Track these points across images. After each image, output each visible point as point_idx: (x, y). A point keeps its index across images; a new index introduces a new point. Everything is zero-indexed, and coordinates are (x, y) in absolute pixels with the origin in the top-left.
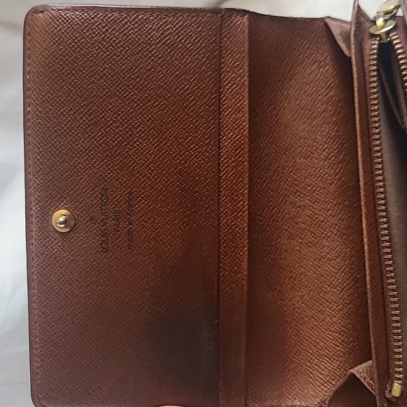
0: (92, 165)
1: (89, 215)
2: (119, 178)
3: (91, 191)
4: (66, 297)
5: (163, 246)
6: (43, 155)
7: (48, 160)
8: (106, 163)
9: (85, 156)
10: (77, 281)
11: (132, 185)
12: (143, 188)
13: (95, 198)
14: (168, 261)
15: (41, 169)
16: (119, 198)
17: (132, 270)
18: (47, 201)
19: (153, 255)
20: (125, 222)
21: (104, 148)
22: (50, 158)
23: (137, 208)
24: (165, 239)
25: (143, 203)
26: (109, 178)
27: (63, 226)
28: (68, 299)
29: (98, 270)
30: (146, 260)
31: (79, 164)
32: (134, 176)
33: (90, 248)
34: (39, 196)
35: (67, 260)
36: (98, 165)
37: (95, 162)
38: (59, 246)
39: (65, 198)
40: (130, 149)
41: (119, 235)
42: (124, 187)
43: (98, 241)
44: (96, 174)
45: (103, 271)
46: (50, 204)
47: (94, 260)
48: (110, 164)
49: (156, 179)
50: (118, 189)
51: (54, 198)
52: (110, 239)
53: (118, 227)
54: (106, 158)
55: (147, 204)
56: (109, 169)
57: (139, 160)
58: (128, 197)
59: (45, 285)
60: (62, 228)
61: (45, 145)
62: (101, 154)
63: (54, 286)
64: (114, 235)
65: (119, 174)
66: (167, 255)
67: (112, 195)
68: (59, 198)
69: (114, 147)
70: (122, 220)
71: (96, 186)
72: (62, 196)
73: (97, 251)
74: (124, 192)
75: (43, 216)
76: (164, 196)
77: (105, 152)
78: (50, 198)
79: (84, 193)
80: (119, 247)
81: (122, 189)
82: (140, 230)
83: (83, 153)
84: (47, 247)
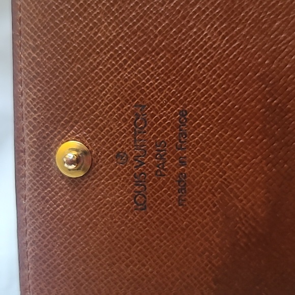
0: (121, 66)
1: (115, 149)
2: (164, 88)
3: (119, 109)
4: (78, 281)
5: (236, 201)
6: (41, 51)
7: (49, 59)
8: (142, 62)
9: (108, 52)
10: (96, 256)
11: (185, 99)
12: (204, 104)
13: (125, 120)
14: (243, 224)
15: (37, 73)
16: (165, 121)
17: (184, 240)
18: (47, 127)
19: (219, 215)
20: (173, 161)
21: (140, 38)
22: (53, 55)
23: (194, 137)
24: (238, 189)
25: (204, 129)
26: (148, 88)
27: (73, 167)
28: (82, 285)
29: (129, 240)
30: (207, 224)
31: (99, 64)
32: (189, 84)
33: (117, 204)
34: (35, 119)
35: (79, 223)
36: (129, 66)
37: (125, 62)
38: (67, 201)
39: (76, 122)
40: (183, 40)
41: (164, 183)
42: (173, 102)
43: (129, 192)
44: (126, 81)
45: (137, 240)
46: (52, 132)
47: (123, 222)
48: (149, 64)
49: (225, 90)
50: (162, 106)
51: (59, 121)
52: (148, 188)
53: (163, 168)
54: (143, 55)
55: (209, 131)
56: (148, 73)
57: (197, 58)
58: (179, 119)
59: (45, 262)
60: (70, 171)
61: (45, 35)
62: (136, 48)
63: (59, 265)
64: (155, 181)
65: (164, 81)
66: (242, 216)
67: (153, 116)
68: (67, 122)
69: (156, 36)
70: (169, 157)
71: (127, 101)
72: (71, 118)
73: (129, 208)
74: (173, 110)
75: (41, 152)
76: (237, 118)
77: (141, 45)
78: (52, 122)
79: (107, 112)
80: (163, 201)
81: (169, 106)
82: (198, 174)
83: (106, 46)
84: (47, 201)
